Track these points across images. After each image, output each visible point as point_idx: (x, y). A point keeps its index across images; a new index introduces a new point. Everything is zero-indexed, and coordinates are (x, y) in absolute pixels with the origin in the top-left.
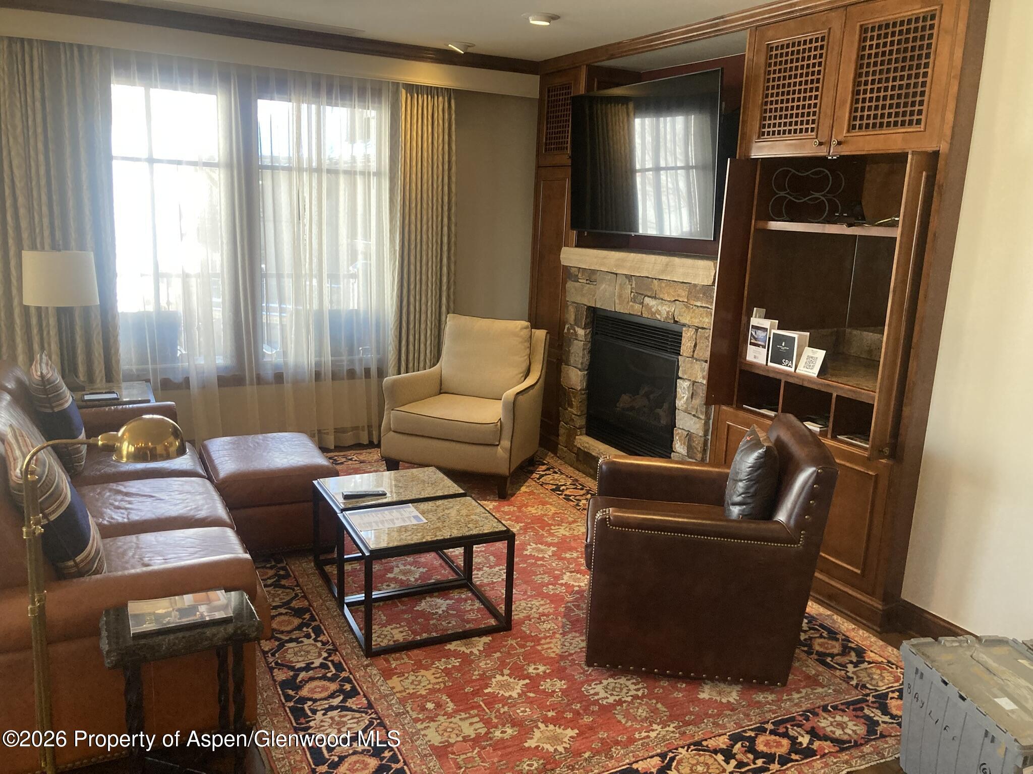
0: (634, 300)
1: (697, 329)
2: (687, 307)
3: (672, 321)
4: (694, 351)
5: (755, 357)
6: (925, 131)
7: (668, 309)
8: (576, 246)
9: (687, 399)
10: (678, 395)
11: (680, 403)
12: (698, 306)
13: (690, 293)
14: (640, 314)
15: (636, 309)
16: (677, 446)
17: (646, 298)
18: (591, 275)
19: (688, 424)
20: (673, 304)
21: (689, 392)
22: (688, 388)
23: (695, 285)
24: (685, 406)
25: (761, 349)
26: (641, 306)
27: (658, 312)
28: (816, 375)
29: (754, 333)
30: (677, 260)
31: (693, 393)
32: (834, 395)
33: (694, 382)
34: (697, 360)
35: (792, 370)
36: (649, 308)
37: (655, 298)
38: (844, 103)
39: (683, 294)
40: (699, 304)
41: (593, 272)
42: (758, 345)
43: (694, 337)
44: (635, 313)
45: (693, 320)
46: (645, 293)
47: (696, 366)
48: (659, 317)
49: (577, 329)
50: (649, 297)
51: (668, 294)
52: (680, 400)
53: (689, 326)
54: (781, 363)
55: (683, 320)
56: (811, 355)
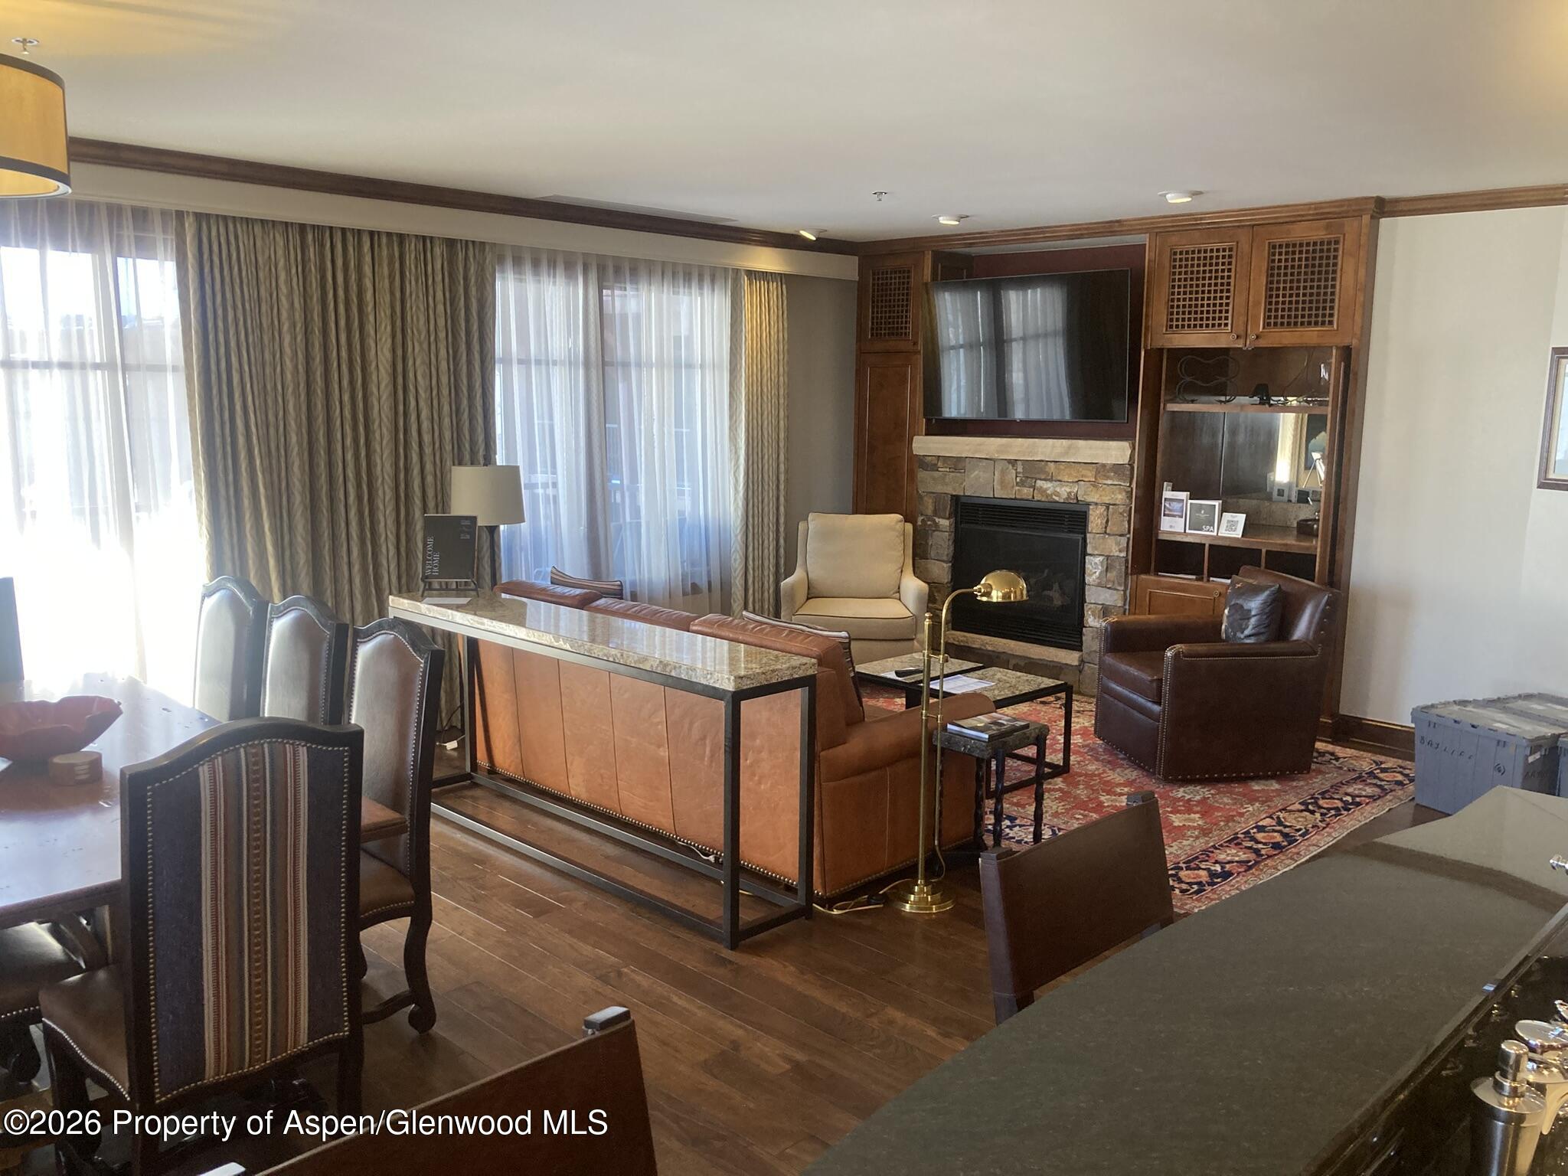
0: (1022, 484)
1: (1108, 506)
2: (1094, 486)
3: (1075, 501)
4: (1106, 527)
5: (1171, 527)
6: (1338, 330)
7: (1068, 490)
8: (926, 435)
9: (1100, 574)
10: (1087, 571)
11: (1089, 579)
12: (1108, 485)
13: (1098, 472)
14: (1031, 497)
15: (1026, 492)
16: (1090, 620)
17: (1038, 481)
18: (957, 464)
19: (1102, 597)
20: (1076, 485)
21: (1102, 566)
22: (1102, 562)
23: (1104, 465)
24: (1098, 581)
25: (1177, 519)
26: (1032, 490)
27: (1058, 494)
28: (1240, 536)
29: (1167, 505)
30: (1081, 443)
31: (1107, 568)
32: (1264, 551)
33: (1108, 557)
34: (1109, 534)
35: (1215, 534)
36: (1043, 491)
37: (1051, 480)
38: (1257, 304)
39: (1090, 475)
40: (1110, 482)
41: (959, 459)
42: (1174, 516)
43: (1105, 513)
44: (1024, 497)
45: (1104, 498)
46: (1037, 476)
47: (1109, 541)
48: (1057, 499)
49: (937, 520)
50: (1041, 479)
51: (1070, 475)
52: (1091, 575)
53: (1096, 504)
54: (1201, 530)
55: (1089, 499)
56: (1231, 519)
